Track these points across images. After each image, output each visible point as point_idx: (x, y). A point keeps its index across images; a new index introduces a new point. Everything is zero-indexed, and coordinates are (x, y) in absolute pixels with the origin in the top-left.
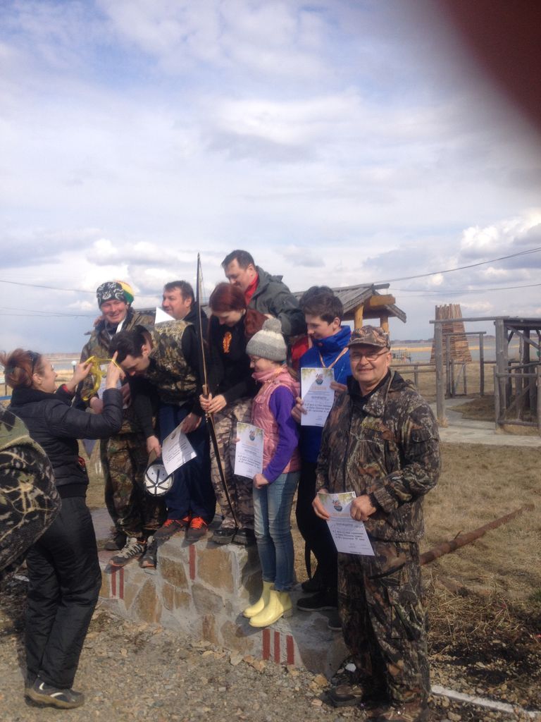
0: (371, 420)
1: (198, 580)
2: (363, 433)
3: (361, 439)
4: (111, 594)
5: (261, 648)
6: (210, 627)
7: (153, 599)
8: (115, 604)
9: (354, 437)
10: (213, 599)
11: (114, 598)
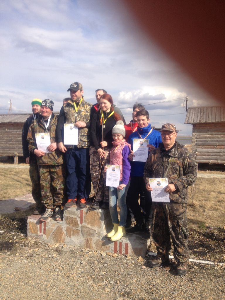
0: (173, 158)
1: (84, 224)
2: (171, 163)
3: (169, 166)
4: (39, 233)
5: (113, 249)
6: (89, 243)
7: (61, 233)
8: (41, 237)
9: (166, 165)
10: (91, 231)
11: (41, 234)
